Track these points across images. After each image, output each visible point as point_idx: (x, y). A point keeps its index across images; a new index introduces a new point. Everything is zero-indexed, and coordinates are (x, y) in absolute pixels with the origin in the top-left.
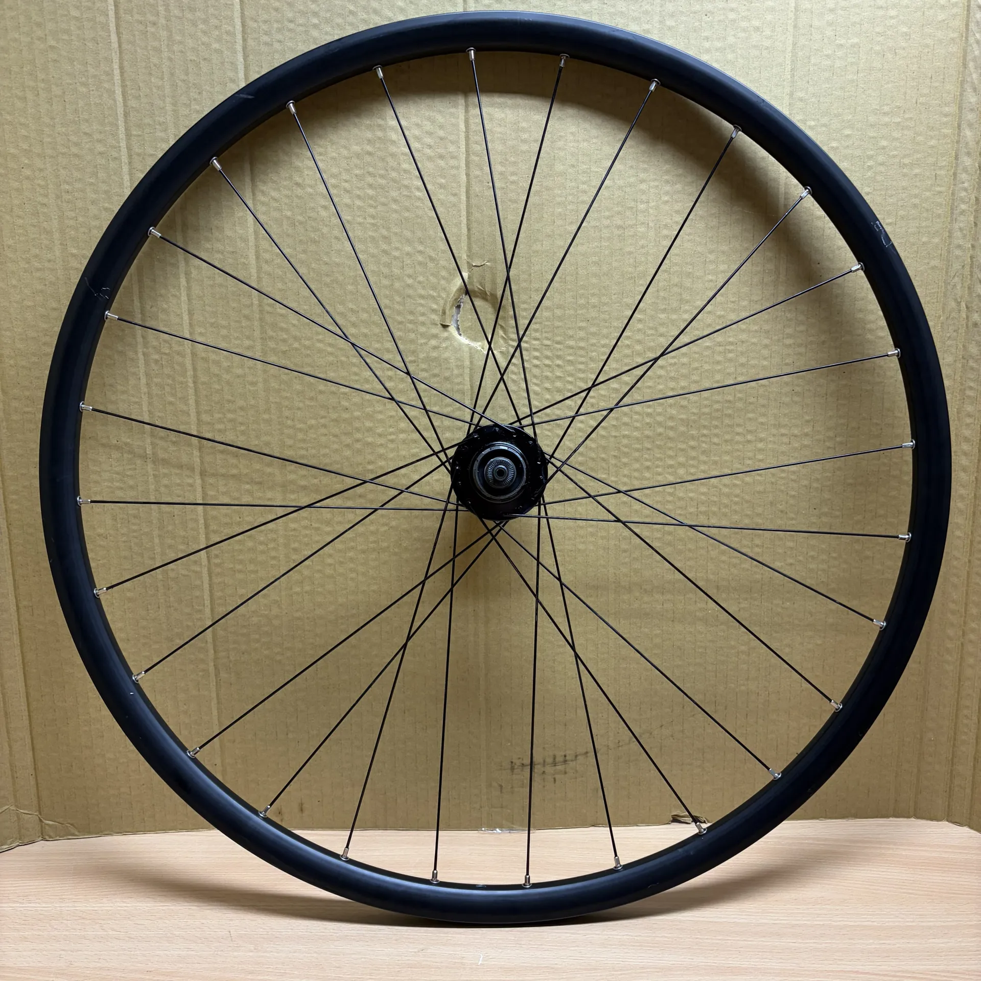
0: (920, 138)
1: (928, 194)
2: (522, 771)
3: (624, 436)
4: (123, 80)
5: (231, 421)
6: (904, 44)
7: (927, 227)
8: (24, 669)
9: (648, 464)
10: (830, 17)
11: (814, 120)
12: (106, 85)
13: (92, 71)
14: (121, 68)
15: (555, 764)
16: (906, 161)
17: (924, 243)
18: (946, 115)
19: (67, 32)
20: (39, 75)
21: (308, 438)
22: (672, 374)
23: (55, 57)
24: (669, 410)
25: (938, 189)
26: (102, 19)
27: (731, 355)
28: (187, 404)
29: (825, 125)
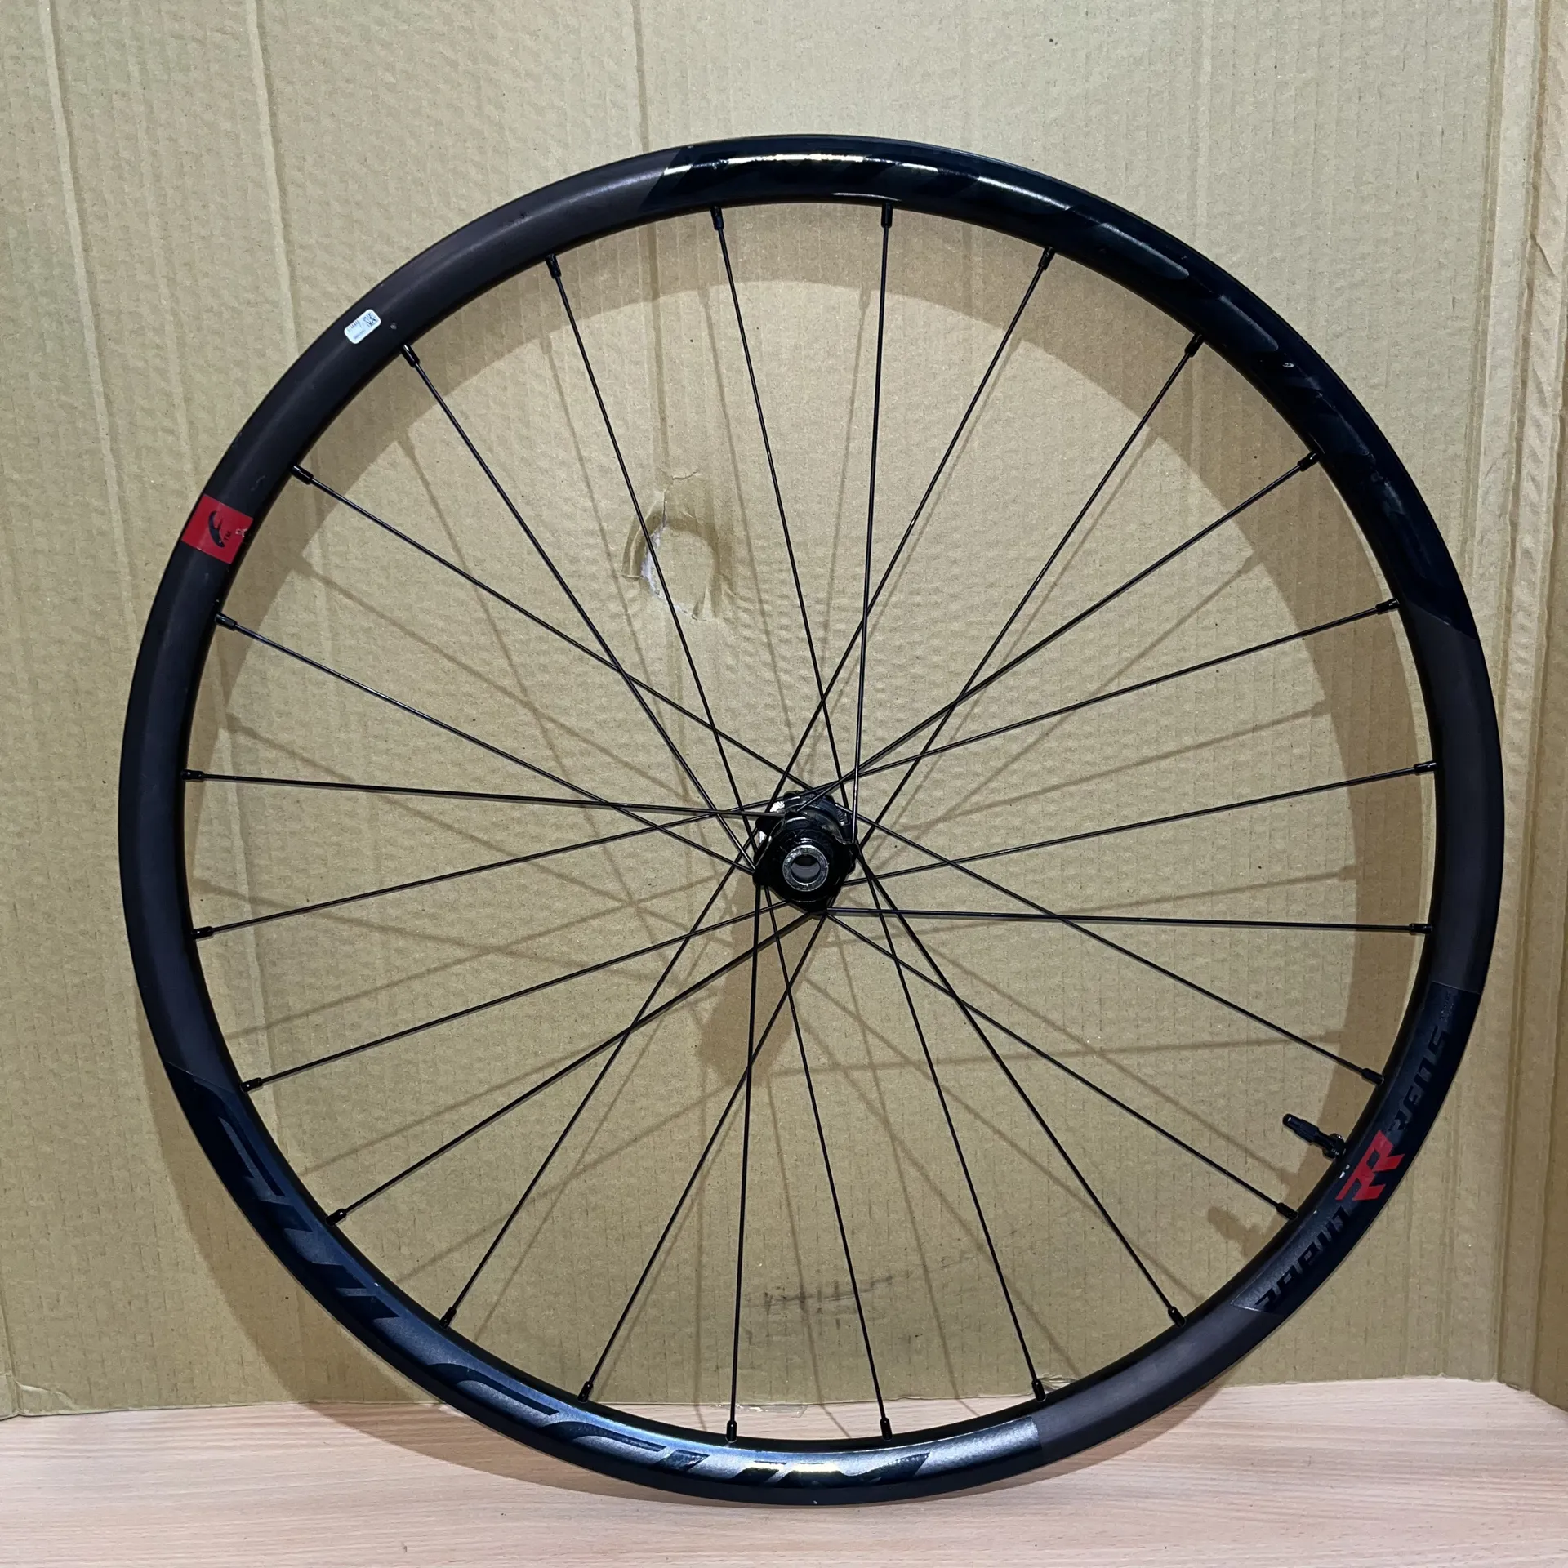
0: (1425, 239)
1: (1441, 333)
2: (784, 1308)
4: (78, 191)
10: (1265, 36)
12: (51, 200)
13: (26, 178)
14: (75, 170)
15: (836, 1296)
17: (1436, 417)
25: (1459, 324)
26: (39, 91)
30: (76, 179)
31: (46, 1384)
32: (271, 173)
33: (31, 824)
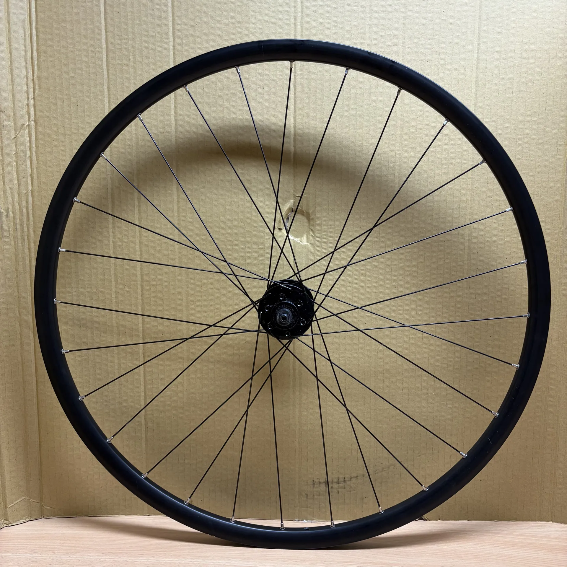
0: (548, 129)
1: (553, 159)
2: (319, 486)
3: (381, 292)
4: (109, 95)
5: (159, 280)
6: (538, 78)
7: (552, 178)
8: (38, 417)
9: (394, 308)
10: (497, 63)
11: (488, 118)
12: (100, 97)
13: (92, 89)
14: (109, 88)
15: (338, 482)
16: (541, 141)
17: (551, 187)
18: (562, 117)
19: (80, 69)
20: (64, 91)
21: (202, 290)
22: (408, 258)
23: (73, 82)
24: (406, 278)
25: (559, 157)
26: (100, 63)
27: (442, 248)
28: (136, 270)
29: (494, 121)
30: (109, 91)
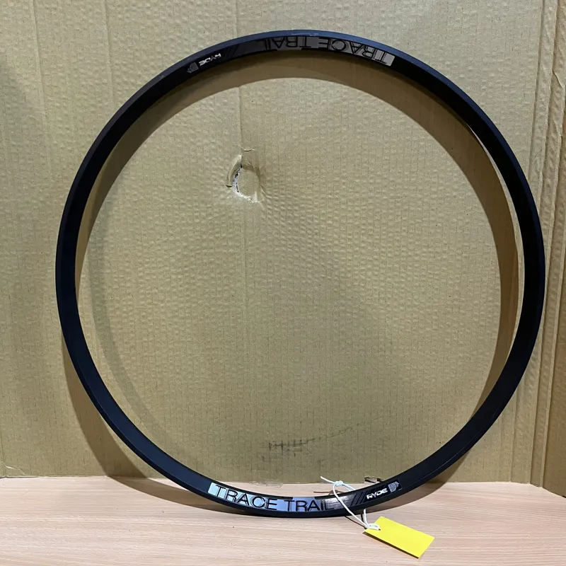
1: (519, 106)
2: (276, 448)
6: (505, 14)
7: (519, 126)
13: (21, 38)
15: (295, 445)
21: (150, 252)
24: (361, 237)
25: (526, 103)
26: (26, 7)
27: (398, 204)
30: (38, 38)
31: (16, 466)
32: (106, 38)
33: (16, 267)
